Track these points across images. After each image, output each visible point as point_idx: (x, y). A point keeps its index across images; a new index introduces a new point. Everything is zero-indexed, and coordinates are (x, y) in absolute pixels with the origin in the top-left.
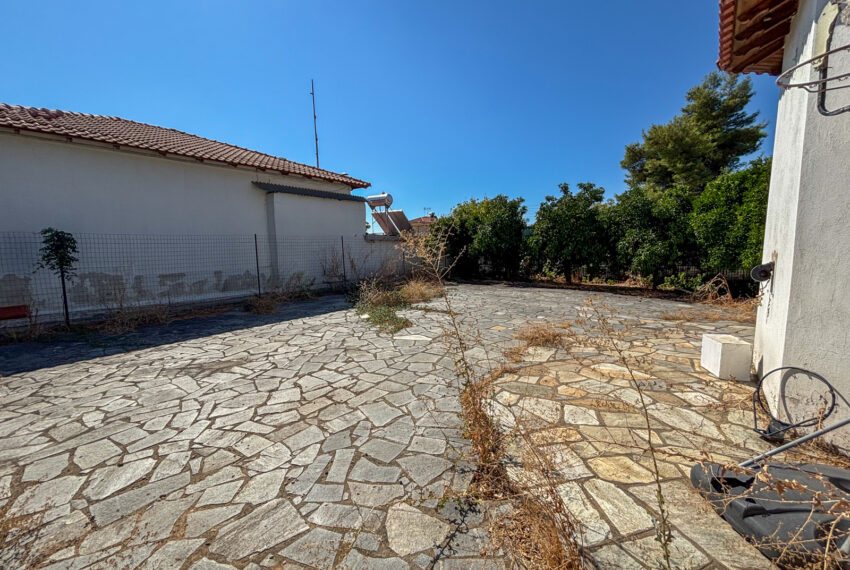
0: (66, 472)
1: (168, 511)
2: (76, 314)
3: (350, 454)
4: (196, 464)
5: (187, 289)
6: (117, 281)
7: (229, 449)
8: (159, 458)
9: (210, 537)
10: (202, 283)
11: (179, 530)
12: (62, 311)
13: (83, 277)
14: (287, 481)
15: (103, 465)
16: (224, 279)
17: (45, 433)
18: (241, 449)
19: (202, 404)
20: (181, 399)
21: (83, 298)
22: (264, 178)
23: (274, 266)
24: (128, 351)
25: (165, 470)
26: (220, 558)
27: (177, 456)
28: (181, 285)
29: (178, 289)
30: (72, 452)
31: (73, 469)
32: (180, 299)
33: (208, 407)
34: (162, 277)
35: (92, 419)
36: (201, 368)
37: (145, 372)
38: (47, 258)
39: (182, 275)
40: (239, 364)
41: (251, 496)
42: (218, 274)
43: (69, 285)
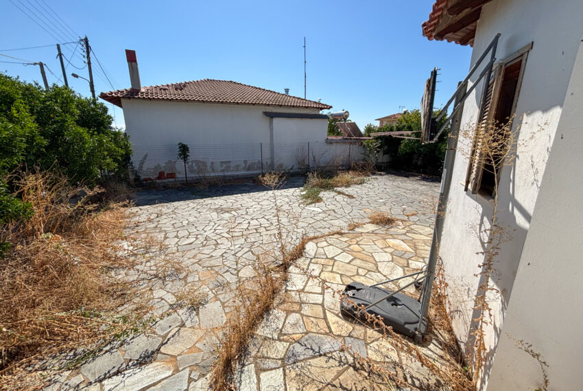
0: (175, 237)
1: (194, 252)
2: (190, 177)
3: (248, 249)
4: (205, 242)
5: (232, 169)
6: (204, 164)
7: (215, 240)
8: (197, 238)
9: (200, 260)
10: (238, 166)
11: (194, 257)
12: (185, 176)
13: (192, 162)
14: (225, 253)
15: (183, 237)
16: (248, 164)
17: (173, 225)
18: (218, 241)
19: (215, 224)
20: (210, 221)
21: (192, 171)
22: (269, 109)
23: (272, 158)
24: (202, 198)
25: (198, 242)
26: (200, 265)
27: (201, 238)
28: (229, 167)
29: (228, 169)
30: (178, 231)
31: (177, 236)
32: (229, 174)
33: (217, 225)
34: (222, 163)
35: (185, 223)
36: (222, 210)
37: (204, 208)
38: (180, 155)
39: (230, 162)
40: (235, 211)
41: (214, 254)
42: (245, 162)
43: (187, 165)
